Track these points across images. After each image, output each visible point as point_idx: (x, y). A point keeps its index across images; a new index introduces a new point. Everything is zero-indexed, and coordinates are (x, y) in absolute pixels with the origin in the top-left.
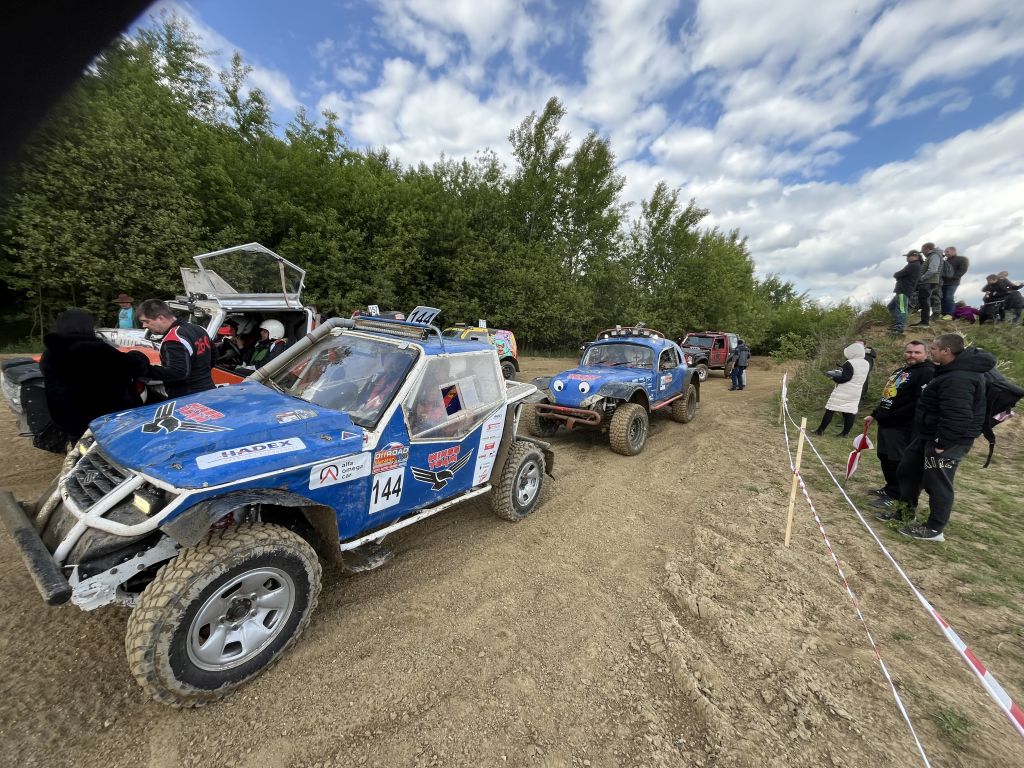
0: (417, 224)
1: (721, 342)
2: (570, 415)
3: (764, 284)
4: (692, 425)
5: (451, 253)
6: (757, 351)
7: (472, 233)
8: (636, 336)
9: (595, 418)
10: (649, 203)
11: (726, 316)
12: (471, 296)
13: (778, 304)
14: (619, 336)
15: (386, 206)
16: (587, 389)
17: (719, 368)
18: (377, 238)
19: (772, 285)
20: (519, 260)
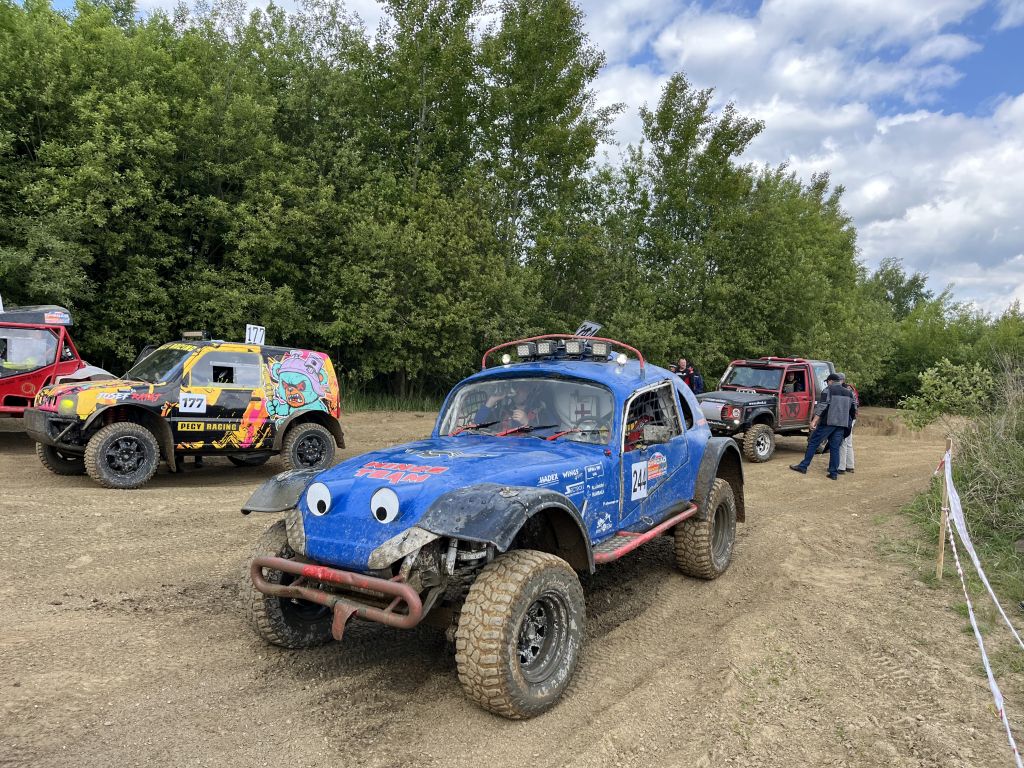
0: (148, 121)
1: (799, 379)
2: (344, 591)
3: (877, 276)
4: (724, 587)
5: (233, 189)
6: (868, 398)
7: (277, 148)
8: (574, 357)
9: (403, 606)
10: (655, 113)
11: (807, 328)
12: (276, 282)
13: (901, 312)
14: (535, 357)
15: (75, 77)
16: (392, 512)
17: (797, 432)
18: (48, 148)
19: (889, 278)
20: (383, 206)
